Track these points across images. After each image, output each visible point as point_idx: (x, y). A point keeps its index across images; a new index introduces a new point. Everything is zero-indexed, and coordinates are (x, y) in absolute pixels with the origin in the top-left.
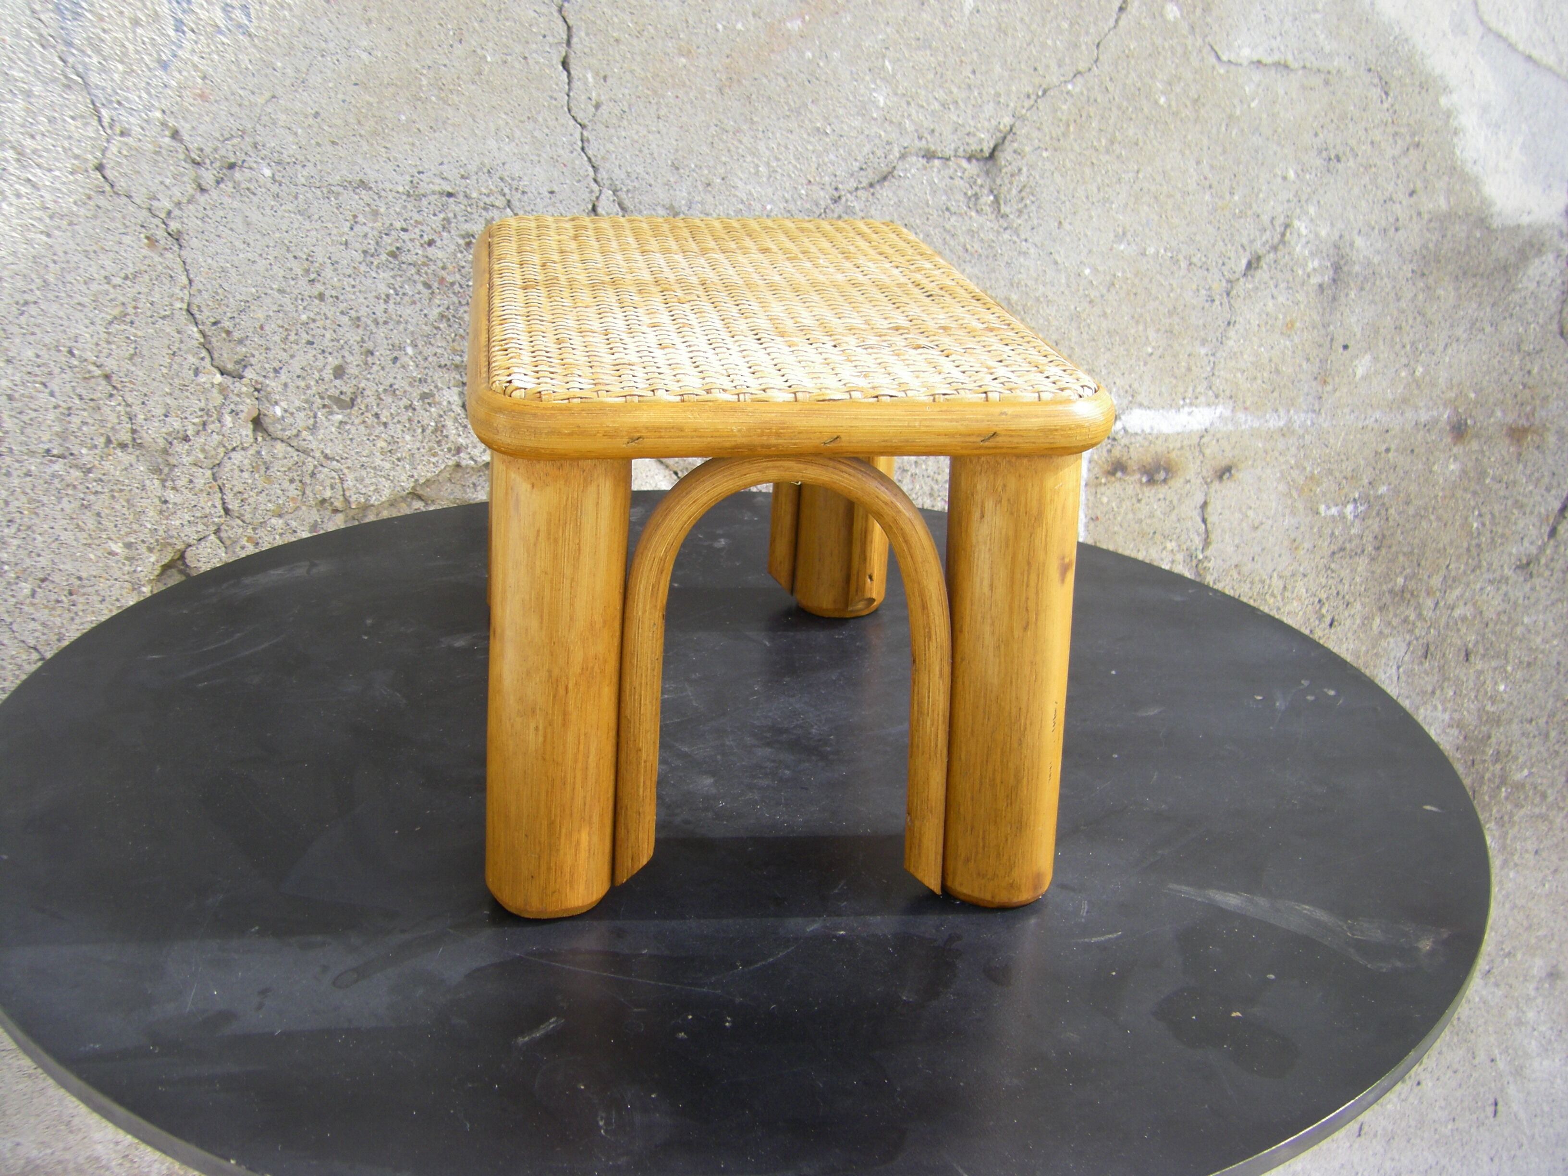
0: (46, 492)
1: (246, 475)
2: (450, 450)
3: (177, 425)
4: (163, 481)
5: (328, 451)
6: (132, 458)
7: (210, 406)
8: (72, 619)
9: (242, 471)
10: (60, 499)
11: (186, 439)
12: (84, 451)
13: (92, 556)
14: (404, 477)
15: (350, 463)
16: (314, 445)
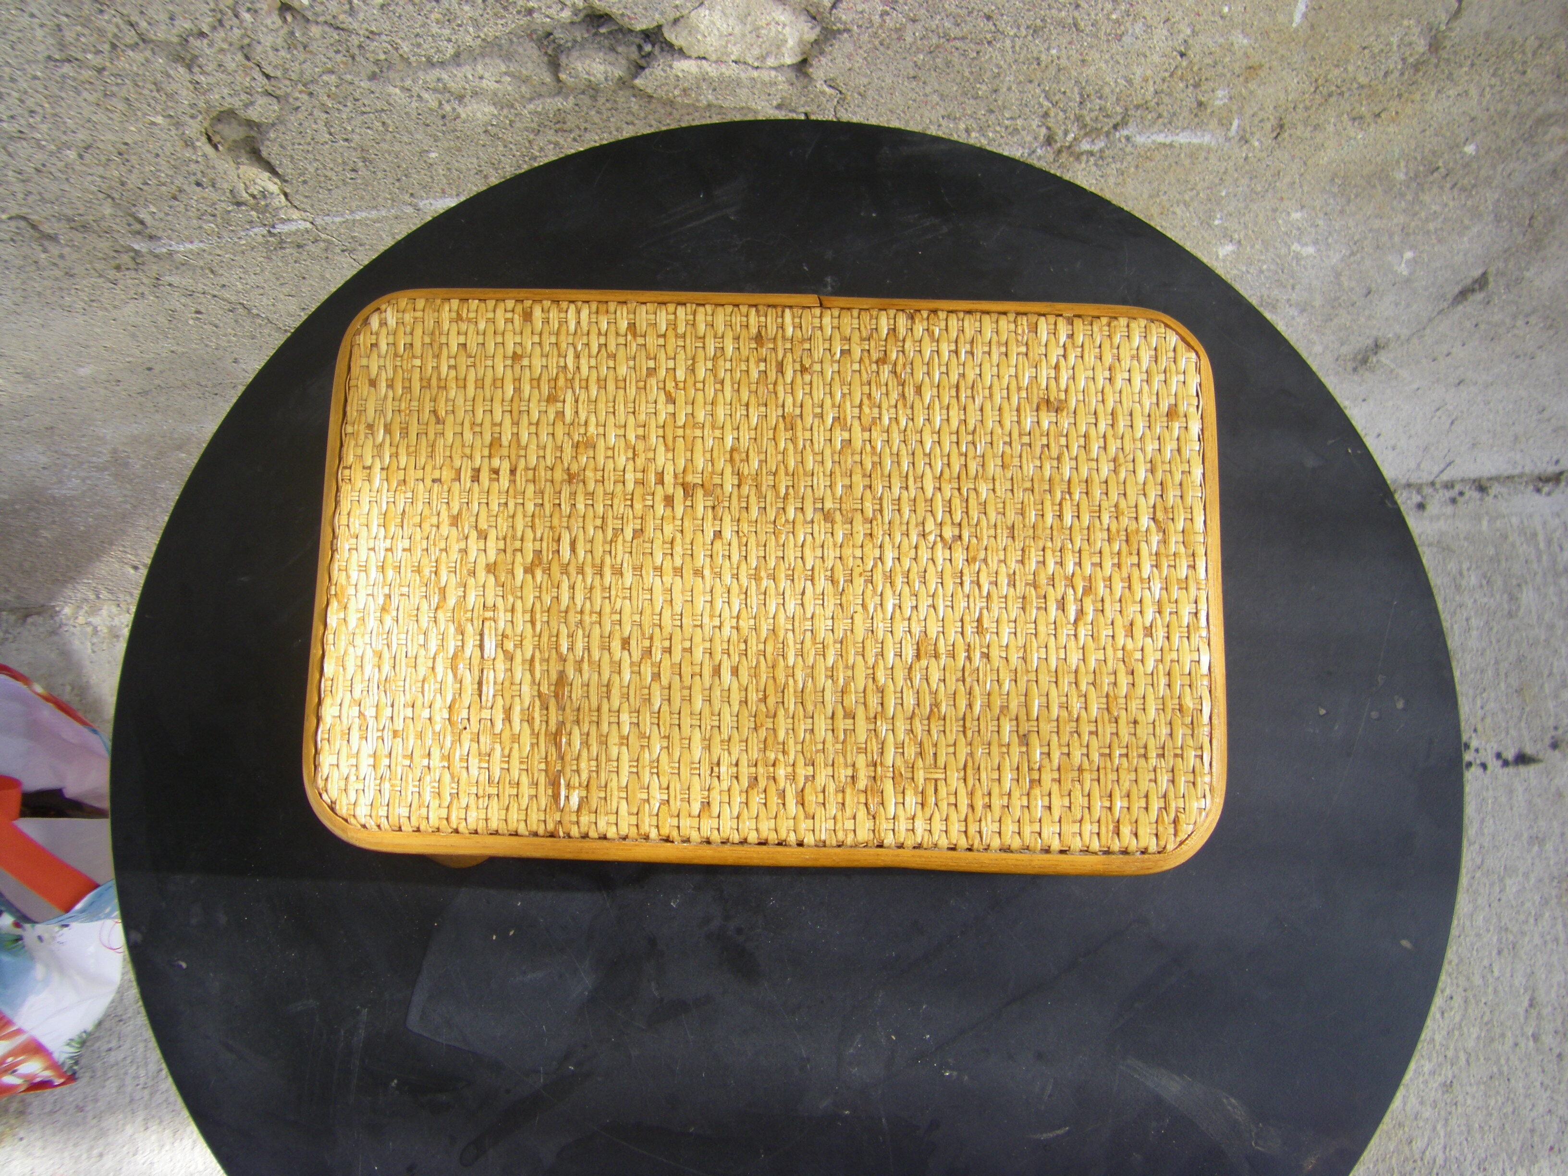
0: (61, 89)
1: (283, 53)
2: (519, 12)
3: (188, 25)
4: (189, 68)
5: (374, 29)
6: (148, 54)
7: (222, 6)
8: (131, 171)
9: (277, 50)
10: (79, 93)
11: (202, 35)
12: (89, 56)
13: (133, 129)
14: (469, 39)
15: (401, 34)
16: (356, 25)
